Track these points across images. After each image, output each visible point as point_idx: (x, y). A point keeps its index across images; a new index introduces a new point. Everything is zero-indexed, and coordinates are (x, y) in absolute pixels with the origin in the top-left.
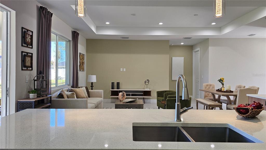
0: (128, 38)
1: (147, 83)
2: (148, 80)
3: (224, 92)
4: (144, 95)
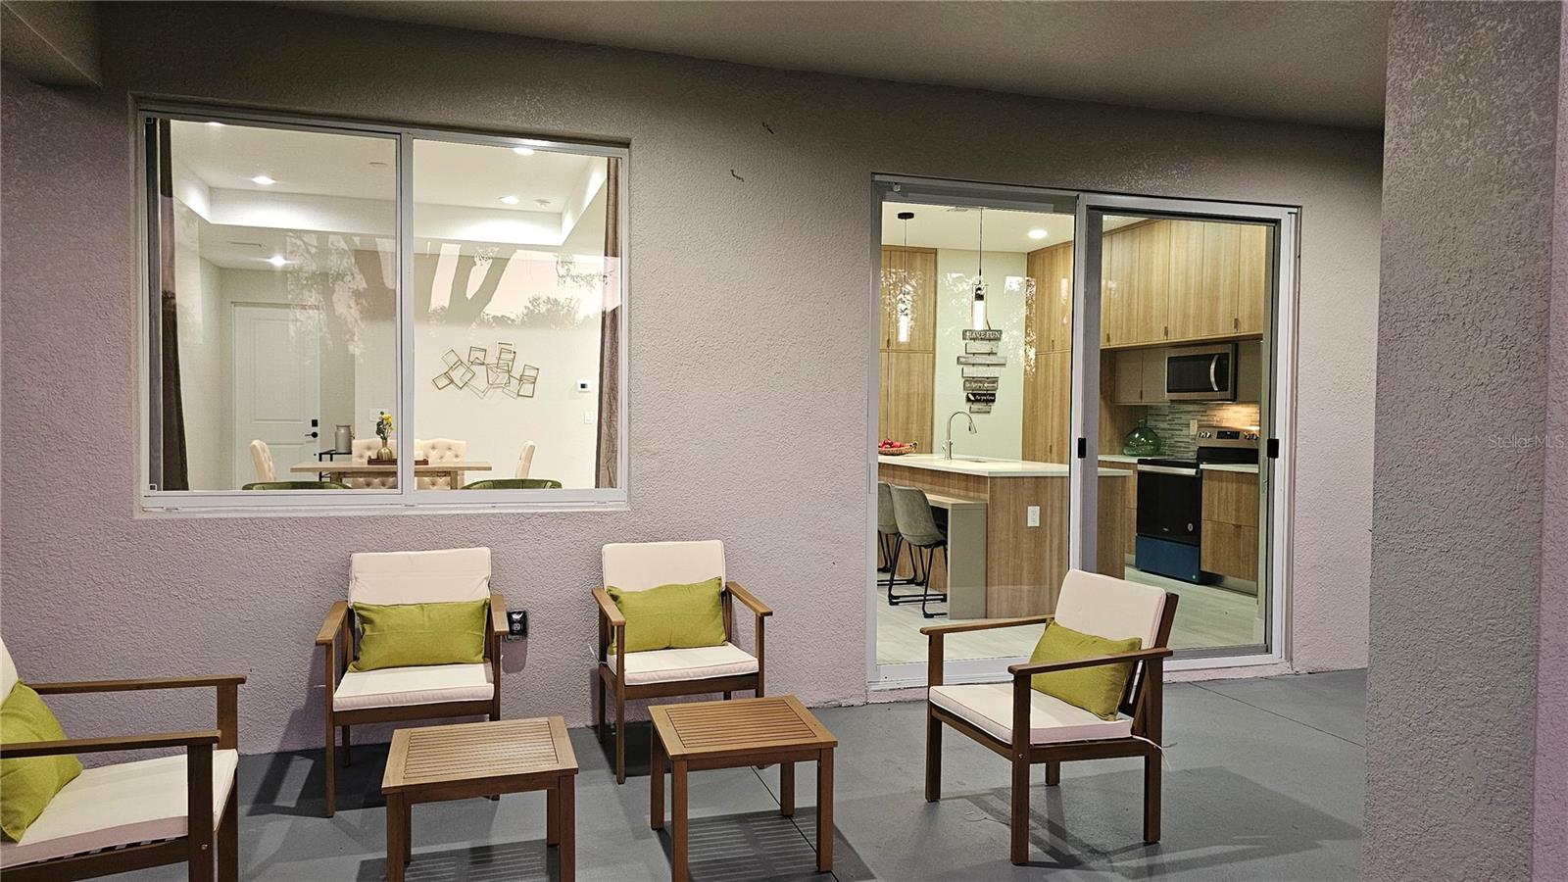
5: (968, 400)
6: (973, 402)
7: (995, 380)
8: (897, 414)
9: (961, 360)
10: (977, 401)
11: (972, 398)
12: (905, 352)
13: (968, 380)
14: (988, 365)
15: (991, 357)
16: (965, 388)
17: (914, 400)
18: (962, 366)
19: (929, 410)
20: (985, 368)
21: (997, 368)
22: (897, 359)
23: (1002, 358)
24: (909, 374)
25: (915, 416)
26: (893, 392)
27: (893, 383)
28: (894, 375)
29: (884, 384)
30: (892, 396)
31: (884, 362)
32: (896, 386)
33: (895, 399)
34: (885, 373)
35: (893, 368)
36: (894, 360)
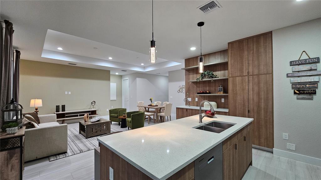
0: (75, 64)
1: (94, 104)
2: (94, 102)
3: (154, 106)
4: (92, 114)
5: (295, 93)
6: (298, 94)
7: (316, 83)
8: (253, 99)
10: (302, 94)
11: (297, 92)
12: (256, 75)
13: (293, 84)
15: (312, 72)
16: (293, 88)
18: (289, 78)
20: (306, 77)
22: (253, 78)
23: (320, 71)
24: (259, 83)
25: (263, 100)
26: (251, 91)
27: (251, 87)
28: (251, 84)
29: (247, 88)
30: (250, 92)
31: (247, 80)
32: (253, 88)
33: (252, 94)
34: (247, 84)
35: (251, 82)
36: (251, 79)
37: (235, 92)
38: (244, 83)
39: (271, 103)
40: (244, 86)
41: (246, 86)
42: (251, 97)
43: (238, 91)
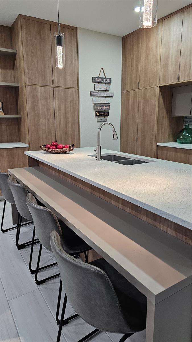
5: (96, 115)
6: (98, 116)
7: (108, 105)
8: (60, 123)
9: (92, 93)
10: (100, 116)
11: (98, 114)
13: (96, 105)
14: (105, 97)
15: (107, 93)
16: (94, 109)
17: (69, 115)
18: (92, 97)
19: (77, 121)
20: (104, 98)
21: (110, 99)
22: (59, 92)
23: (111, 93)
24: (65, 100)
25: (70, 124)
26: (57, 111)
27: (57, 105)
28: (57, 101)
29: (52, 106)
30: (56, 113)
31: (51, 93)
32: (59, 108)
33: (59, 115)
34: (52, 99)
35: (56, 97)
36: (57, 92)
37: (36, 112)
38: (48, 98)
39: (77, 128)
40: (49, 104)
41: (51, 103)
42: (58, 120)
43: (40, 109)
